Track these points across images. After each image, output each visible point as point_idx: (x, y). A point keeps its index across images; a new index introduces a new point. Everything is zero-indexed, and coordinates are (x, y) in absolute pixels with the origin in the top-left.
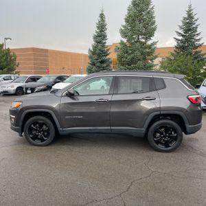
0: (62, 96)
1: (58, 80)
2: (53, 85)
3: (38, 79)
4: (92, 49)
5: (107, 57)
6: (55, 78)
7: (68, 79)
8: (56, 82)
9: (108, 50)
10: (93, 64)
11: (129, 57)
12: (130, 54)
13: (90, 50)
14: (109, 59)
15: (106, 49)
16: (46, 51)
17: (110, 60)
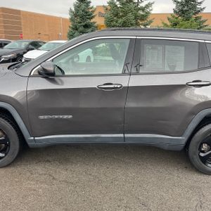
0: (30, 76)
1: (31, 47)
2: (25, 53)
3: (6, 44)
4: (73, 9)
5: (92, 21)
6: (27, 43)
7: (44, 46)
8: (29, 50)
9: (93, 12)
10: (76, 29)
11: (120, 21)
12: (121, 17)
13: (71, 11)
14: (95, 23)
15: (90, 10)
16: (18, 12)
17: (96, 25)
